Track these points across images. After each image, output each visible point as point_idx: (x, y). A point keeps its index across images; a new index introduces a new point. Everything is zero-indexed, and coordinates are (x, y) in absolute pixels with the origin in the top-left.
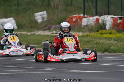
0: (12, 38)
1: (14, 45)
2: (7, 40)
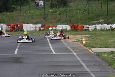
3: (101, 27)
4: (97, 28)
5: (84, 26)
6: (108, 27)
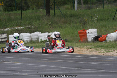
0: (20, 42)
1: (22, 46)
2: (16, 43)
4: (24, 38)
6: (44, 37)
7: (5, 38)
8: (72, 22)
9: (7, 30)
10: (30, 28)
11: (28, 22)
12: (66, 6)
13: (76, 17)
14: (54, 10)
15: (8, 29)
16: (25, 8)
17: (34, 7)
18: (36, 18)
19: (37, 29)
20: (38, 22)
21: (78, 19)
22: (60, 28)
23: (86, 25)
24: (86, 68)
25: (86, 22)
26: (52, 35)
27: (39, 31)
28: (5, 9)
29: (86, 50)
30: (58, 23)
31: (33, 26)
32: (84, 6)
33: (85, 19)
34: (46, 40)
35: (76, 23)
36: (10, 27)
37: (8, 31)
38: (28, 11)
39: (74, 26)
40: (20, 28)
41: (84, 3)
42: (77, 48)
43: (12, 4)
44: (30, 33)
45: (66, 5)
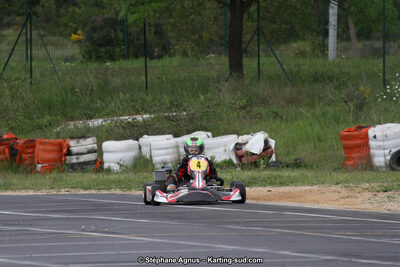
3: (177, 147)
4: (154, 152)
5: (72, 143)
6: (223, 148)
7: (89, 152)
8: (320, 98)
9: (96, 123)
10: (176, 119)
11: (167, 99)
12: (295, 45)
13: (332, 81)
14: (256, 59)
15: (100, 121)
16: (156, 50)
17: (188, 47)
18: (196, 84)
19: (199, 123)
20: (202, 97)
21: (340, 89)
22: (279, 120)
23: (365, 111)
24: (376, 258)
25: (365, 99)
26: (250, 142)
27: (205, 129)
28: (89, 52)
29: (368, 195)
30: (271, 102)
31: (185, 110)
32: (360, 45)
33: (365, 89)
34: (230, 160)
35: (330, 103)
36: (108, 115)
37: (99, 127)
38: (166, 61)
39: (324, 114)
40: (139, 118)
41: (359, 36)
42: (338, 188)
43: (113, 35)
44: (176, 135)
45: (296, 41)
